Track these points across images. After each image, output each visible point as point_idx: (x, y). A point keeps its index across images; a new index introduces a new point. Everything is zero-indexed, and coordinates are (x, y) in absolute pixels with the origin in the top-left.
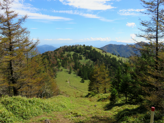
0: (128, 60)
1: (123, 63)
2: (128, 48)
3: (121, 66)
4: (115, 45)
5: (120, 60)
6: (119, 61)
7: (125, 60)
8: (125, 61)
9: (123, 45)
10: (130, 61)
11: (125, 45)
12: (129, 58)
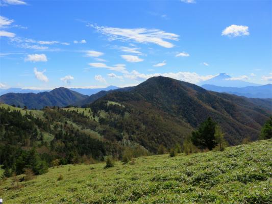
0: (42, 112)
1: (35, 118)
2: (42, 98)
3: (30, 123)
4: (18, 94)
5: (28, 114)
6: (26, 116)
7: (37, 113)
8: (37, 115)
9: (32, 93)
10: (47, 114)
11: (37, 93)
12: (43, 110)
